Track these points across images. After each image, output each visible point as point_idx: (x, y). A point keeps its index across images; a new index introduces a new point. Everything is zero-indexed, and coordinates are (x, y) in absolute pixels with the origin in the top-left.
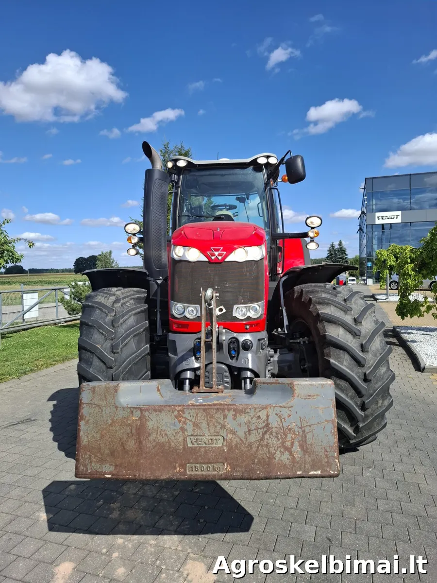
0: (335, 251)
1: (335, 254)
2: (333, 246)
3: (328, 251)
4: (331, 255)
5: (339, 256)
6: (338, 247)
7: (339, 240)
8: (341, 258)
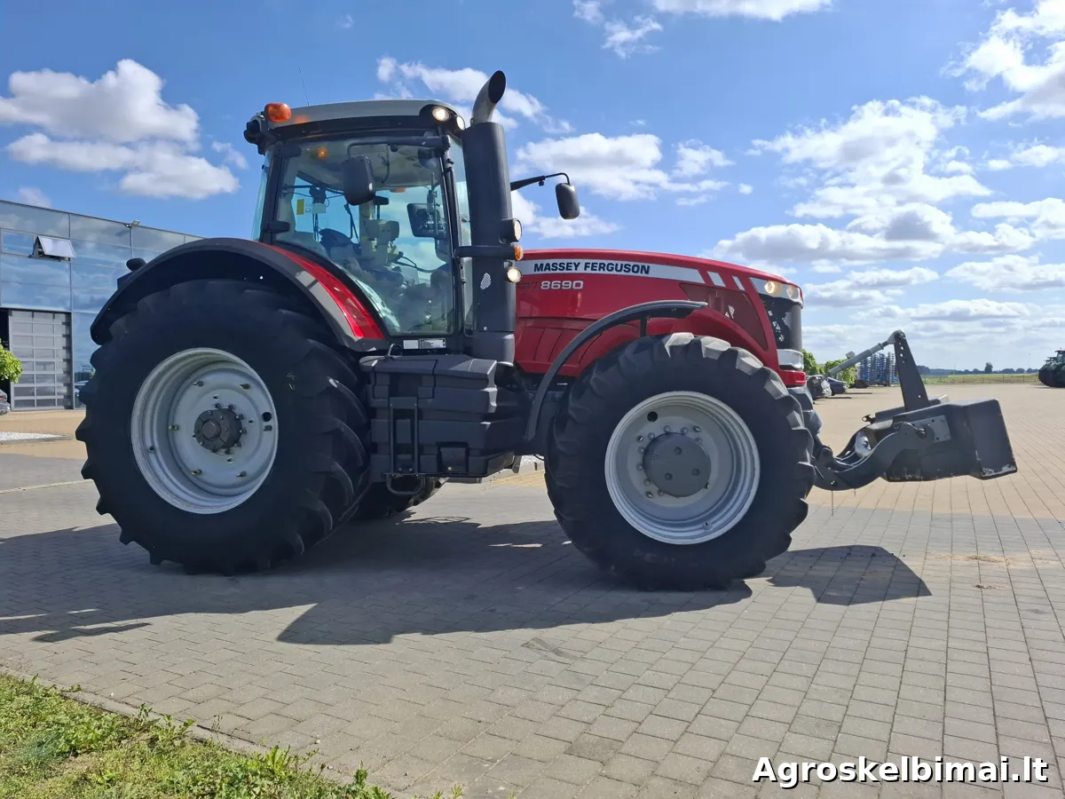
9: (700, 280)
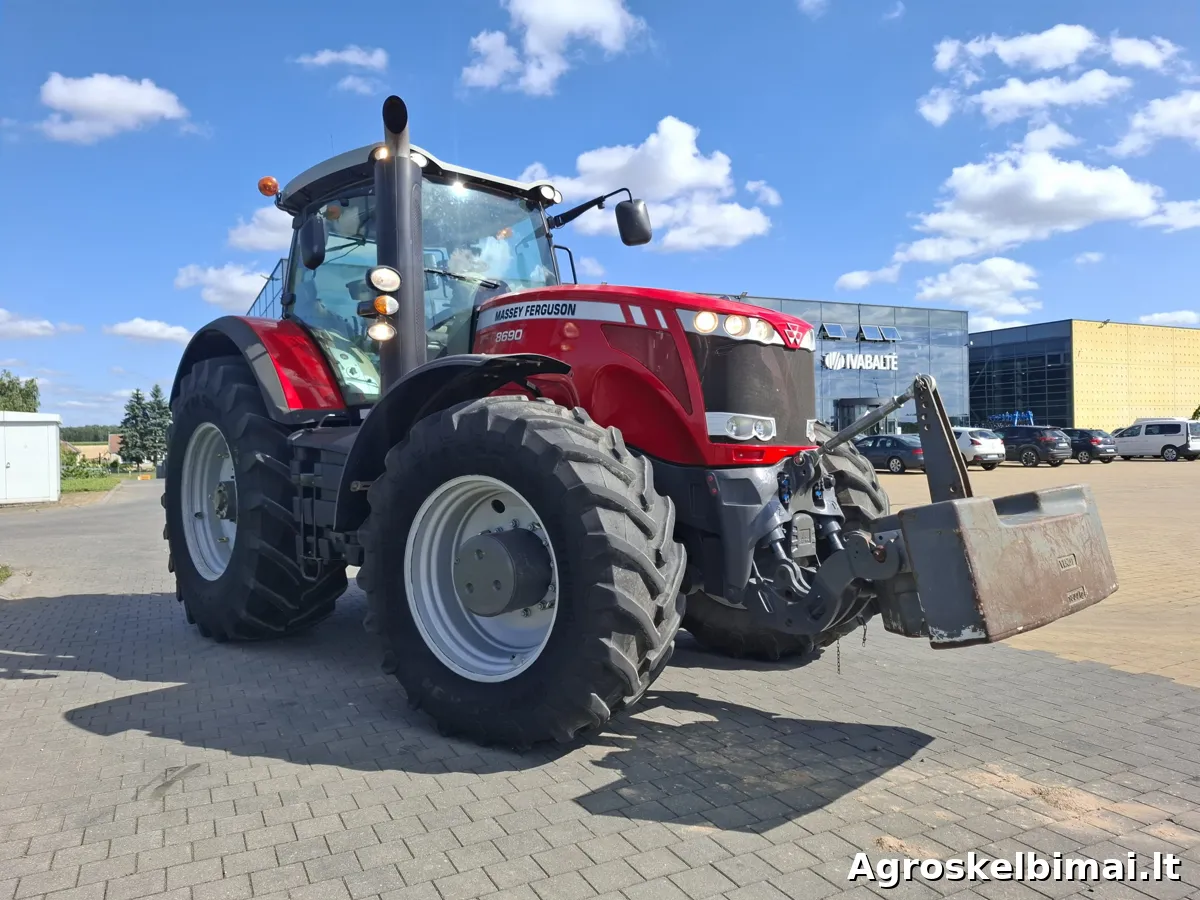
0: (144, 409)
1: (145, 415)
2: (138, 398)
3: (127, 407)
4: (135, 417)
5: (153, 421)
6: (152, 399)
7: (153, 385)
8: (159, 425)
9: (620, 318)
